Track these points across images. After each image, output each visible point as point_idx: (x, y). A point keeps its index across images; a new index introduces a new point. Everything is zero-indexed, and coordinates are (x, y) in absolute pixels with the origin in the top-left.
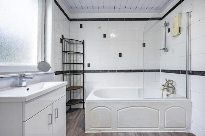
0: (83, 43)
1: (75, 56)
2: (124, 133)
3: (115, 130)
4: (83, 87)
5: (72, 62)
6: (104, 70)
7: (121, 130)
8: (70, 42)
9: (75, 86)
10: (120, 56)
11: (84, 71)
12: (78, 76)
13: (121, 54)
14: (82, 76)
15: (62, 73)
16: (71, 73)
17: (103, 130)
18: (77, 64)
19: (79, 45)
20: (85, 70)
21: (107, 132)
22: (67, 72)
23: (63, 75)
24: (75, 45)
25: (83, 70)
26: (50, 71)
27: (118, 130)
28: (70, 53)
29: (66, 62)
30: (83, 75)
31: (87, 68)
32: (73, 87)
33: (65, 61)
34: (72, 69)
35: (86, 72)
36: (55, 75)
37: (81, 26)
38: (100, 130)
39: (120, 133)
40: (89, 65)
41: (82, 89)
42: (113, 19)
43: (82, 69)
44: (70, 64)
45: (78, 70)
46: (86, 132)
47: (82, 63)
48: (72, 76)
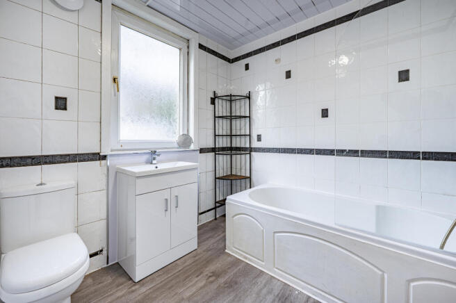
0: (249, 98)
1: (238, 121)
2: (286, 284)
3: (270, 271)
4: (250, 178)
5: (234, 133)
6: (288, 149)
7: (281, 276)
8: (231, 99)
9: (239, 174)
10: (323, 116)
11: (251, 150)
12: (243, 156)
13: (327, 110)
14: (248, 156)
15: (213, 150)
16: (232, 150)
17: (250, 260)
18: (240, 135)
19: (243, 101)
20: (253, 146)
21: (253, 264)
22: (223, 149)
23: (215, 154)
24: (238, 102)
26: (192, 147)
27: (275, 272)
28: (231, 118)
29: (221, 134)
31: (255, 144)
32: (236, 176)
33: (220, 132)
34: (234, 145)
35: (254, 151)
36: (200, 153)
37: (247, 67)
38: (246, 258)
39: (279, 280)
40: (259, 138)
41: (248, 180)
42: (305, 32)
43: (248, 146)
44: (231, 136)
45: (242, 146)
46: (226, 251)
47: (248, 133)
48: (234, 157)
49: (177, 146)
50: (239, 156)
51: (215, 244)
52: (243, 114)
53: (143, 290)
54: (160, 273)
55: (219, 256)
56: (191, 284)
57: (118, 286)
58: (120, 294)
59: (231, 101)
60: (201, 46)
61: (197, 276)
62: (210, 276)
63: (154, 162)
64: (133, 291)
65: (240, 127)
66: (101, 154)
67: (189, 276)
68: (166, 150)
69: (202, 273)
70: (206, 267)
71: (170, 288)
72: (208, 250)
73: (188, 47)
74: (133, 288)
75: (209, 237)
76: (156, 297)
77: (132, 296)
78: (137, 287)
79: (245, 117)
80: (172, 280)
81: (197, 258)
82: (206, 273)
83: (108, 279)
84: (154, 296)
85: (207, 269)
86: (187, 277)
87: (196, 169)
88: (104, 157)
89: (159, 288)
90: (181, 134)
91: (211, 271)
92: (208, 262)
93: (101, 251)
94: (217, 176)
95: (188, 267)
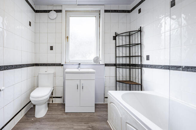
0: (140, 31)
1: (134, 47)
4: (141, 85)
5: (131, 55)
9: (134, 81)
11: (142, 66)
16: (131, 66)
18: (135, 56)
19: (137, 34)
23: (116, 67)
25: (140, 64)
26: (101, 63)
29: (121, 56)
30: (140, 69)
31: (145, 62)
35: (144, 67)
36: (105, 66)
37: (140, 11)
40: (148, 58)
44: (130, 57)
45: (136, 63)
46: (108, 121)
47: (140, 55)
48: (131, 70)
49: (93, 62)
50: (134, 70)
51: (104, 115)
52: (137, 43)
53: (65, 116)
54: (74, 114)
55: (102, 121)
56: (80, 125)
57: (61, 111)
58: (59, 113)
59: (130, 36)
60: (106, 11)
61: (85, 124)
62: (90, 127)
63: (79, 68)
64: (63, 115)
65: (135, 51)
66: (62, 64)
67: (82, 121)
68: (88, 64)
69: (88, 123)
70: (92, 122)
71: (73, 121)
72: (99, 116)
73: (100, 14)
74: (63, 114)
75: (105, 111)
76: (66, 121)
77: (62, 116)
78: (65, 114)
79: (138, 44)
80: (75, 119)
81: (91, 116)
82: (89, 125)
83: (60, 107)
84: (66, 120)
85: (92, 123)
86: (81, 121)
87: (94, 73)
88: (62, 65)
89: (69, 119)
90: (96, 56)
91: (92, 125)
92: (94, 121)
93: (62, 97)
94: (117, 80)
95: (85, 118)
